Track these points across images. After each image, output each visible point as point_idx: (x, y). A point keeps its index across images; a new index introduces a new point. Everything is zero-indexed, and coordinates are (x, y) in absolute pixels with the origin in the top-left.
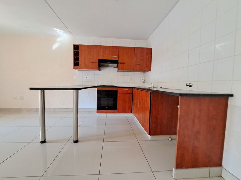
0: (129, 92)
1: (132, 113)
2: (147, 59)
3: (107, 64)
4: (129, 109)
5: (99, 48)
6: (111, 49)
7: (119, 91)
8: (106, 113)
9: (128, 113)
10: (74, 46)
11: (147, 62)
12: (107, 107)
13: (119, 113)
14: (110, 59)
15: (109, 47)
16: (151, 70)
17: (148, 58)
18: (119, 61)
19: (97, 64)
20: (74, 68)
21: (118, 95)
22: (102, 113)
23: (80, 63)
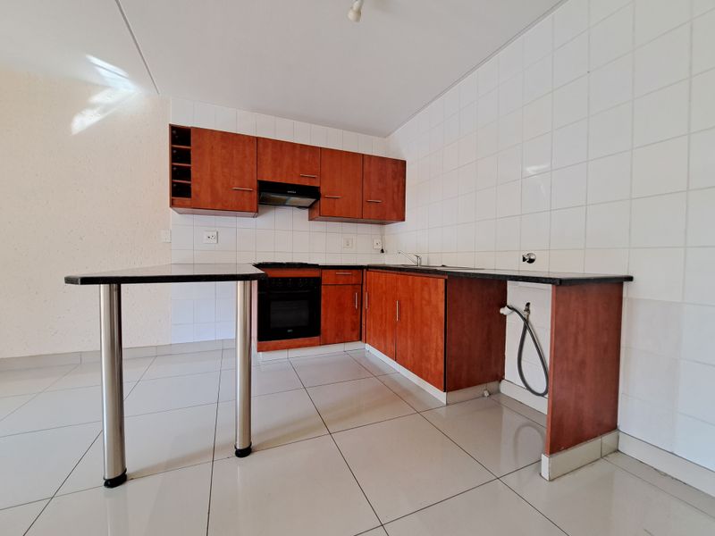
0: (354, 280)
1: (361, 340)
2: (396, 190)
3: (284, 197)
4: (353, 330)
5: (261, 145)
6: (297, 152)
7: (327, 278)
8: (288, 348)
9: (352, 341)
10: (173, 128)
11: (395, 197)
12: (289, 331)
13: (326, 343)
14: (296, 181)
15: (293, 145)
16: (403, 220)
17: (398, 186)
18: (322, 191)
19: (255, 194)
20: (172, 204)
21: (323, 292)
22: (275, 349)
23: (194, 188)
